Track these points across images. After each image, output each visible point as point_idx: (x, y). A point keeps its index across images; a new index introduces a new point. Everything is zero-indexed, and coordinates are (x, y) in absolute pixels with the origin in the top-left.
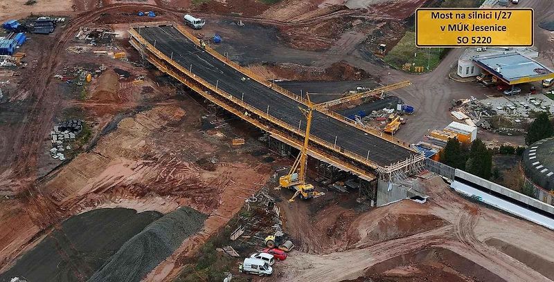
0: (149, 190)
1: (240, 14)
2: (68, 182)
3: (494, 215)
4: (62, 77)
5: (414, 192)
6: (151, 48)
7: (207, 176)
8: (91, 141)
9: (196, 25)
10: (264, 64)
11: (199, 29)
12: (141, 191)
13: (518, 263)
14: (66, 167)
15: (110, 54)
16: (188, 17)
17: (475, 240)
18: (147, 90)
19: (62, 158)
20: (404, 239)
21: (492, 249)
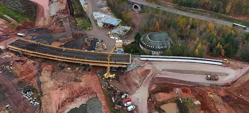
0: (73, 98)
1: (30, 27)
2: (48, 111)
3: (155, 63)
4: (2, 72)
5: (138, 66)
6: (23, 50)
7: (82, 84)
8: (39, 91)
9: (24, 36)
10: (55, 41)
11: (25, 36)
12: (71, 100)
13: (173, 73)
14: (42, 106)
15: (8, 56)
16: (19, 34)
17: (160, 71)
18: (34, 64)
19: (38, 104)
20: (146, 79)
21: (165, 72)
